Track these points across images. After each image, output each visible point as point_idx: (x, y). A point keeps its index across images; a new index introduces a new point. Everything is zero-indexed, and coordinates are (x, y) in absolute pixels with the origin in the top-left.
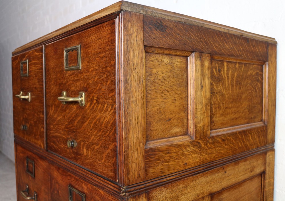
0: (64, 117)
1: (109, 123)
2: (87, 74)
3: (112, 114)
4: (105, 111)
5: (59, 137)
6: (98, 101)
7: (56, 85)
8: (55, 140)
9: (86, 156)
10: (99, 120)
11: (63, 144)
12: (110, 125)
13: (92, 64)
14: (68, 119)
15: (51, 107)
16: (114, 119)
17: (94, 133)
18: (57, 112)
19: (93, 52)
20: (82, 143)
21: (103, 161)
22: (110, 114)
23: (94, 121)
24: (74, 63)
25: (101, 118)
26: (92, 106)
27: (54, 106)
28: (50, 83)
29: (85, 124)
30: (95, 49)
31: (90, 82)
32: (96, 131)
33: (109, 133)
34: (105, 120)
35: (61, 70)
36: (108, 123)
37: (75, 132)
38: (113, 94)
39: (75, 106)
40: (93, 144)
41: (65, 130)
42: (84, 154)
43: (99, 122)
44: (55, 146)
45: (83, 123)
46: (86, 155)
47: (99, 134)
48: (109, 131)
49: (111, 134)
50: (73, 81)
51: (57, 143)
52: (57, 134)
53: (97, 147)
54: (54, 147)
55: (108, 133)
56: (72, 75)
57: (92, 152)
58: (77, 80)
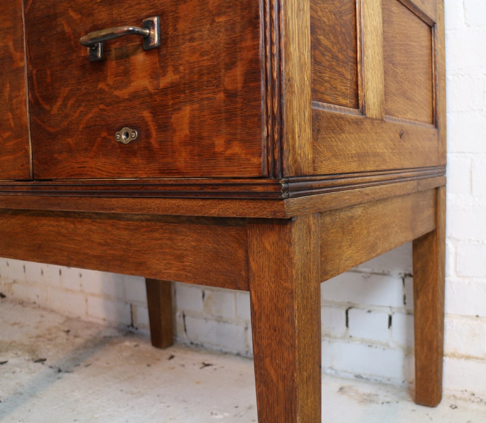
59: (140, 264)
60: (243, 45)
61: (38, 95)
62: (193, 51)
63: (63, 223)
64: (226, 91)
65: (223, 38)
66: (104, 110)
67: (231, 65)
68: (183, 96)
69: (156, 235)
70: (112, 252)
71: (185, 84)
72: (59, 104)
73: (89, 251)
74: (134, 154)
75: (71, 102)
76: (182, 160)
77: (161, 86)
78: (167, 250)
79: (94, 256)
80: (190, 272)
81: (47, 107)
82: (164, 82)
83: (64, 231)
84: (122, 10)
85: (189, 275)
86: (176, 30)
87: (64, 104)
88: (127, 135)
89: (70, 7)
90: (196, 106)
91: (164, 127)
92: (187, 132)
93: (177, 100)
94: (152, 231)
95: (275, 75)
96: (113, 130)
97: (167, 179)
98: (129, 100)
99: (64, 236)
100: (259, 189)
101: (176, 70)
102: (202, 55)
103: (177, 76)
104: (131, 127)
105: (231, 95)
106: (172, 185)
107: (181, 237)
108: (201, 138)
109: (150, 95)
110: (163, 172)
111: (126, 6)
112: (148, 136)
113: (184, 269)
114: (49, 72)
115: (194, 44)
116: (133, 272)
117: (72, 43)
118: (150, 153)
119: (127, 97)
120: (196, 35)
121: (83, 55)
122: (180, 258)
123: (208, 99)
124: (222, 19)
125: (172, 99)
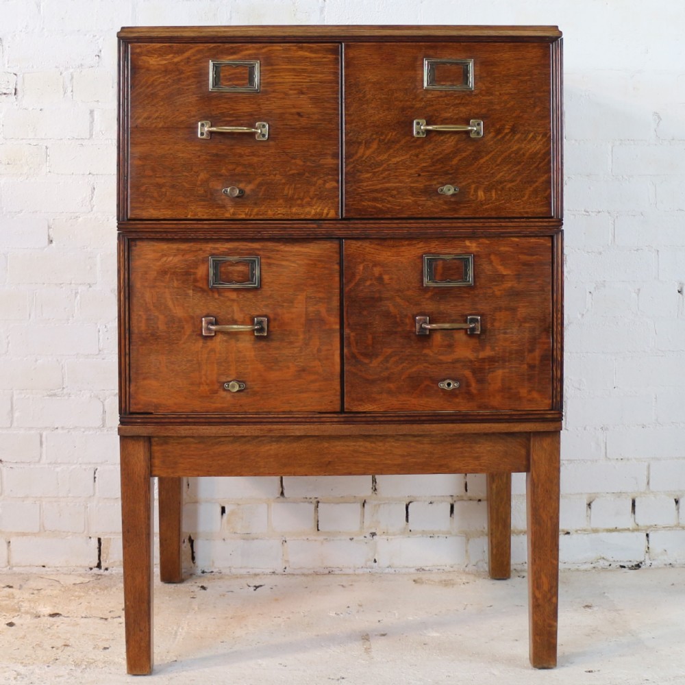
0: (417, 156)
1: (539, 153)
2: (488, 98)
3: (544, 143)
4: (530, 141)
5: (396, 188)
6: (513, 130)
7: (388, 109)
8: (380, 195)
9: (485, 200)
10: (517, 152)
11: (410, 197)
12: (540, 155)
13: (501, 86)
14: (432, 159)
15: (363, 145)
16: (547, 148)
17: (505, 169)
18: (392, 151)
19: (503, 73)
20: (473, 186)
21: (524, 199)
22: (541, 143)
23: (506, 154)
24: (451, 81)
25: (520, 149)
26: (500, 137)
27: (377, 141)
28: (365, 106)
29: (482, 161)
30: (509, 69)
31: (497, 107)
32: (510, 166)
33: (539, 164)
34: (530, 151)
35: (407, 87)
36: (536, 154)
37: (451, 174)
38: (547, 121)
39: (452, 138)
40: (501, 183)
41: (419, 175)
42: (479, 199)
43: (516, 154)
44: (380, 206)
45: (476, 159)
46: (484, 198)
47: (516, 169)
48: (537, 163)
49: (541, 165)
50: (446, 104)
51: (390, 199)
52: (387, 185)
53: (510, 185)
54: (375, 207)
55: (535, 165)
56: (445, 97)
57: (499, 192)
58: (460, 103)
59: (441, 466)
60: (541, 341)
61: (355, 350)
62: (506, 340)
63: (362, 443)
64: (528, 364)
65: (527, 335)
66: (428, 368)
67: (531, 351)
68: (497, 364)
69: (459, 445)
70: (414, 460)
71: (499, 357)
72: (380, 359)
73: (389, 462)
74: (456, 396)
75: (393, 359)
76: (496, 401)
77: (480, 357)
78: (466, 454)
79: (395, 465)
80: (484, 466)
81: (366, 361)
82: (482, 355)
83: (362, 449)
84: (449, 307)
85: (483, 468)
86: (493, 326)
87: (387, 360)
88: (449, 385)
89: (398, 296)
90: (507, 370)
91: (481, 381)
92: (500, 385)
93: (493, 366)
94: (454, 443)
95: (559, 359)
96: (436, 381)
97: (481, 412)
98: (453, 363)
99: (361, 452)
100: (549, 416)
101: (493, 349)
102: (512, 342)
103: (493, 353)
104: (455, 380)
105: (532, 367)
106: (488, 415)
107: (479, 446)
108: (510, 388)
109: (471, 361)
110: (480, 407)
111: (452, 305)
112: (468, 385)
113: (480, 465)
114: (370, 336)
115: (507, 336)
116: (435, 471)
117: (398, 320)
118: (470, 396)
119: (450, 361)
120: (508, 331)
121: (408, 329)
122: (477, 458)
123: (515, 367)
124: (527, 325)
125: (489, 365)
